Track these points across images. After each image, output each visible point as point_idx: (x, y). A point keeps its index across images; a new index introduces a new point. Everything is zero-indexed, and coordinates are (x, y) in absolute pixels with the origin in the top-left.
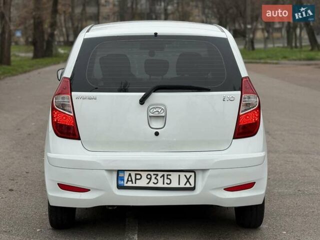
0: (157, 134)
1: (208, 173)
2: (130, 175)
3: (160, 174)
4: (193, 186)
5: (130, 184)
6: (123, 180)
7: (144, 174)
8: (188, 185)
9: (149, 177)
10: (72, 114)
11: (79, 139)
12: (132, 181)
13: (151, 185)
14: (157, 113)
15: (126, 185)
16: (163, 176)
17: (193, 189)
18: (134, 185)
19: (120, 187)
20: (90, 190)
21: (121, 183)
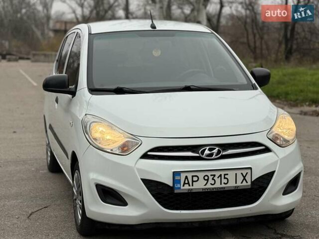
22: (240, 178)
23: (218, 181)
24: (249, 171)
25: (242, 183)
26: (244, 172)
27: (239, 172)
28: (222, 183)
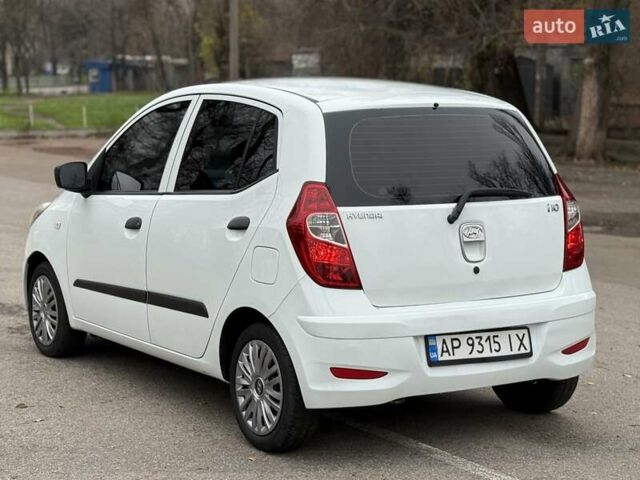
0: (476, 270)
1: (546, 329)
2: (444, 342)
3: (485, 336)
4: (529, 351)
5: (446, 357)
6: (436, 351)
7: (463, 339)
8: (523, 351)
9: (470, 342)
10: (346, 246)
11: (359, 287)
12: (448, 351)
13: (475, 355)
14: (473, 236)
15: (440, 359)
16: (489, 338)
17: (530, 354)
18: (452, 358)
19: (432, 363)
20: (386, 373)
21: (433, 356)
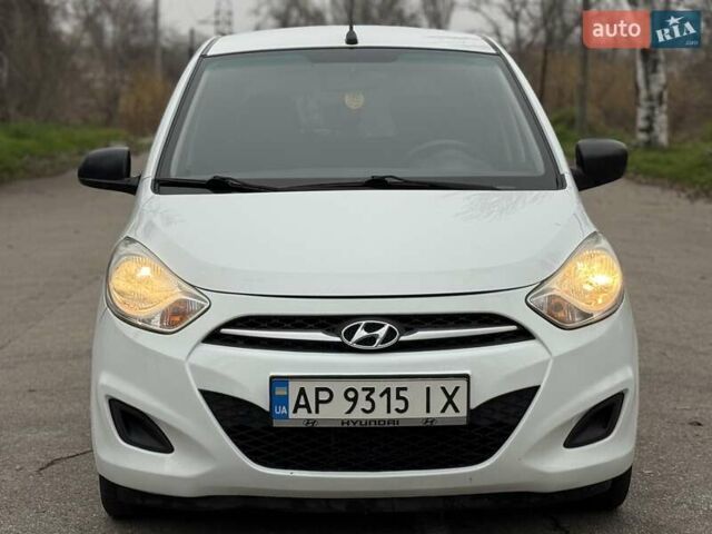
22: (439, 400)
23: (381, 403)
24: (462, 384)
25: (443, 411)
26: (450, 386)
27: (435, 386)
28: (392, 409)
